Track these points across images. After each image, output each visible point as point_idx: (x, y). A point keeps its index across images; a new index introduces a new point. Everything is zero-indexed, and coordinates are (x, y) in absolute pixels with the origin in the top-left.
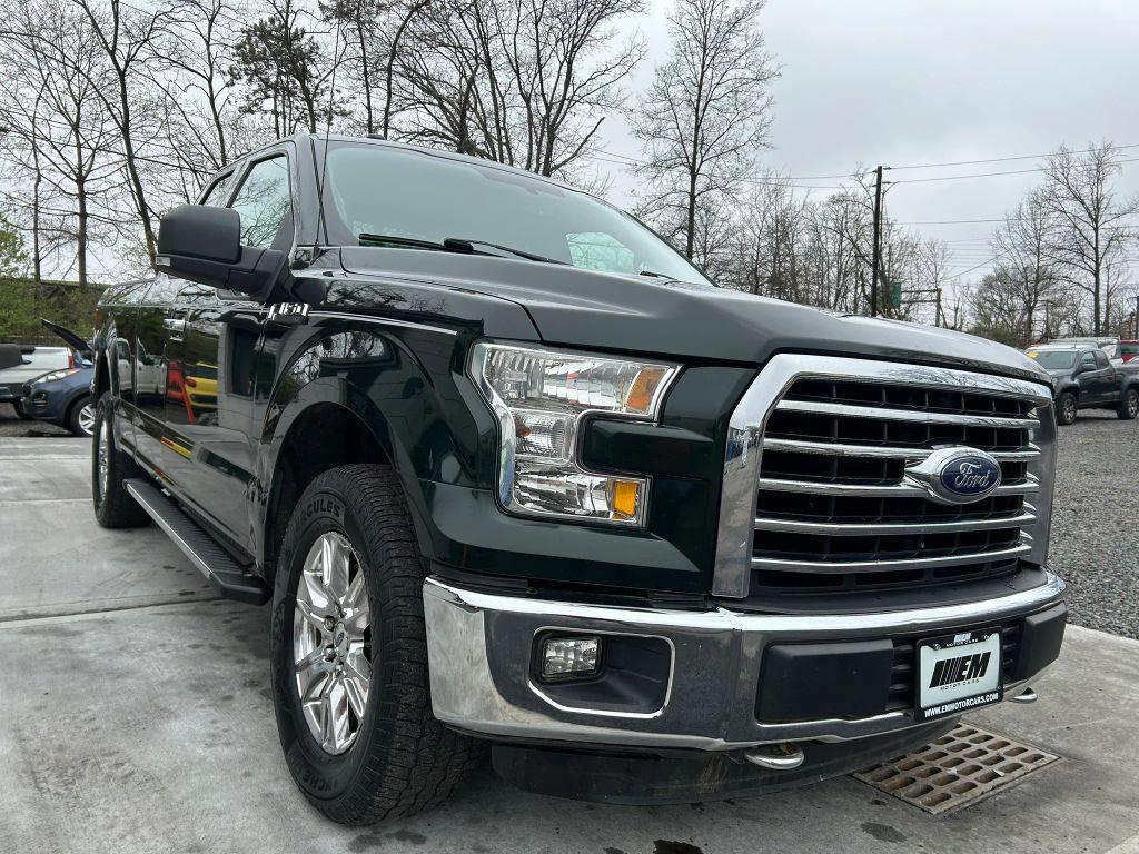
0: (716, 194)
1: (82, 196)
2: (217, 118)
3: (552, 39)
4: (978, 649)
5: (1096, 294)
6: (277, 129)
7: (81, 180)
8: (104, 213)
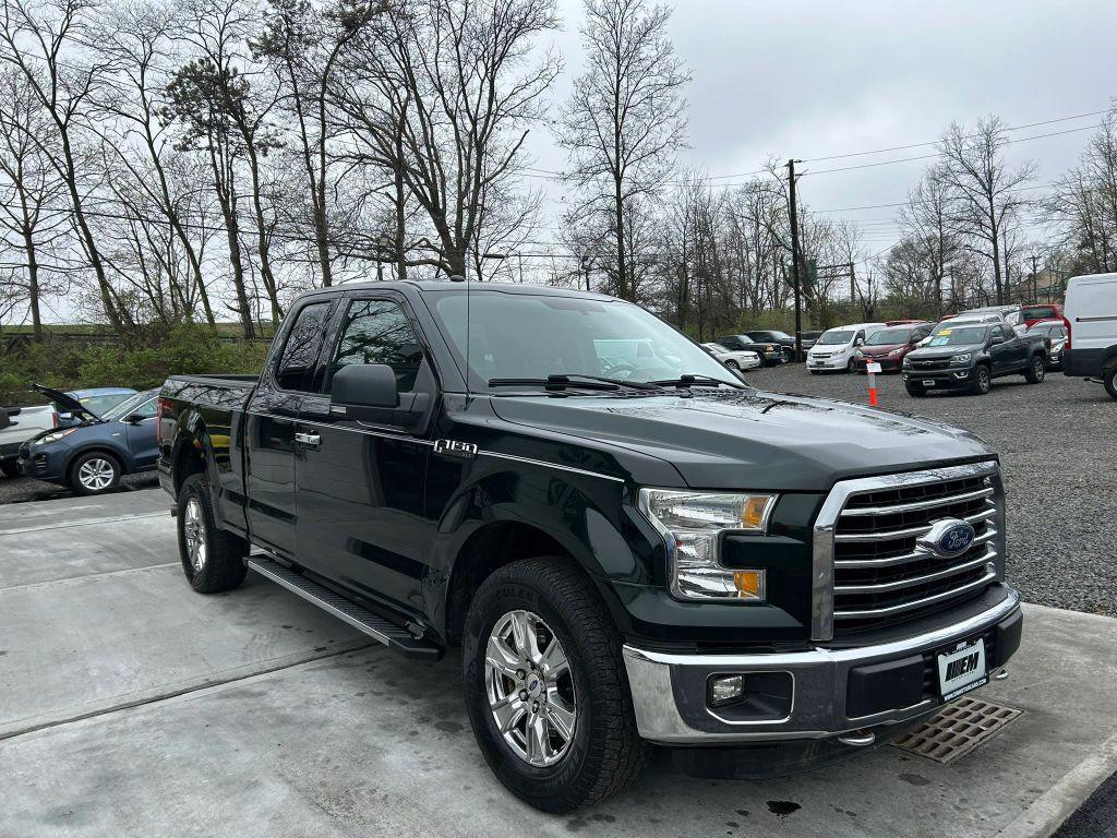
0: (641, 196)
1: (30, 248)
2: (156, 161)
3: (472, 58)
4: (971, 651)
5: (996, 259)
6: (214, 165)
7: (28, 233)
8: (52, 262)
